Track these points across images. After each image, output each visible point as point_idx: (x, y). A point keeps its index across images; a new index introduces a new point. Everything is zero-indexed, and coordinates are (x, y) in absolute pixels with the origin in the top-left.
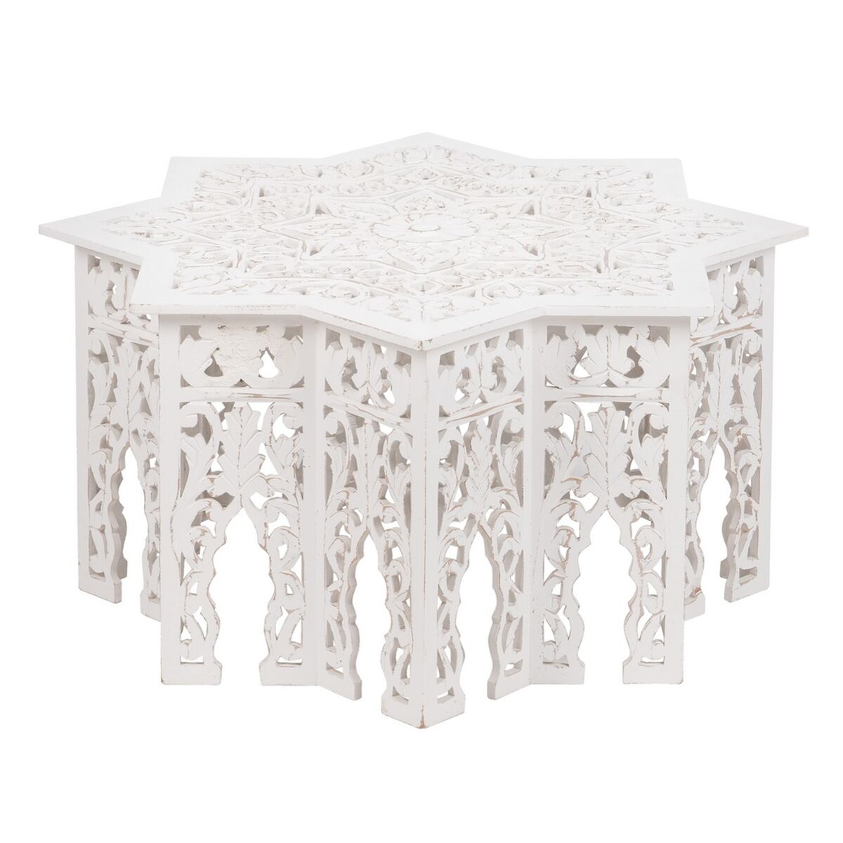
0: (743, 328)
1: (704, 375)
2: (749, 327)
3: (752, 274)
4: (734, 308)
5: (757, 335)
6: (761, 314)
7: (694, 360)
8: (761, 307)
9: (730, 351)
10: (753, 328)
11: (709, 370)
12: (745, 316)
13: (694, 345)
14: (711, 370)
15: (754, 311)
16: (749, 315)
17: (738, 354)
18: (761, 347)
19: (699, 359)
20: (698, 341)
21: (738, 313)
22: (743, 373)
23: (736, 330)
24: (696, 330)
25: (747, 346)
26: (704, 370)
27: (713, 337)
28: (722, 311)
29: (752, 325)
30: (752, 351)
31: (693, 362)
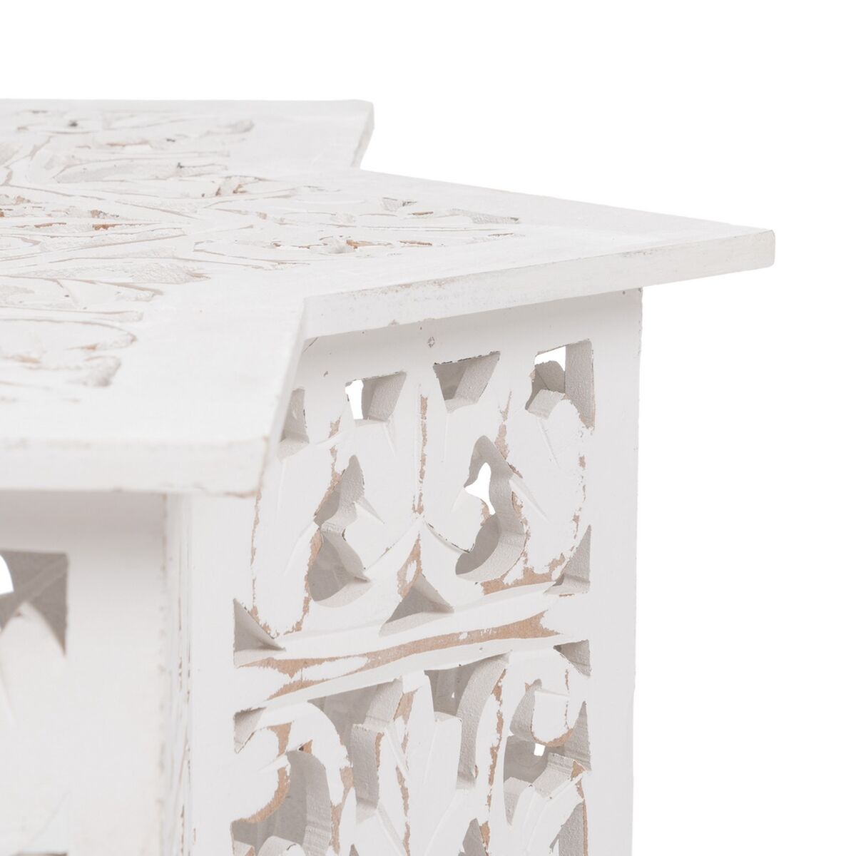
0: (505, 632)
1: (337, 820)
2: (530, 628)
3: (545, 413)
4: (468, 543)
5: (571, 667)
6: (586, 582)
7: (292, 756)
8: (583, 550)
9: (453, 725)
10: (547, 633)
11: (360, 800)
12: (517, 583)
13: (286, 690)
14: (368, 798)
15: (554, 564)
16: (531, 578)
17: (486, 738)
18: (583, 713)
19: (316, 751)
20: (308, 674)
21: (488, 570)
22: (509, 816)
23: (476, 637)
24: (298, 627)
25: (526, 707)
26: (335, 797)
27: (376, 659)
28: (416, 555)
29: (545, 623)
30: (547, 728)
31: (284, 762)
